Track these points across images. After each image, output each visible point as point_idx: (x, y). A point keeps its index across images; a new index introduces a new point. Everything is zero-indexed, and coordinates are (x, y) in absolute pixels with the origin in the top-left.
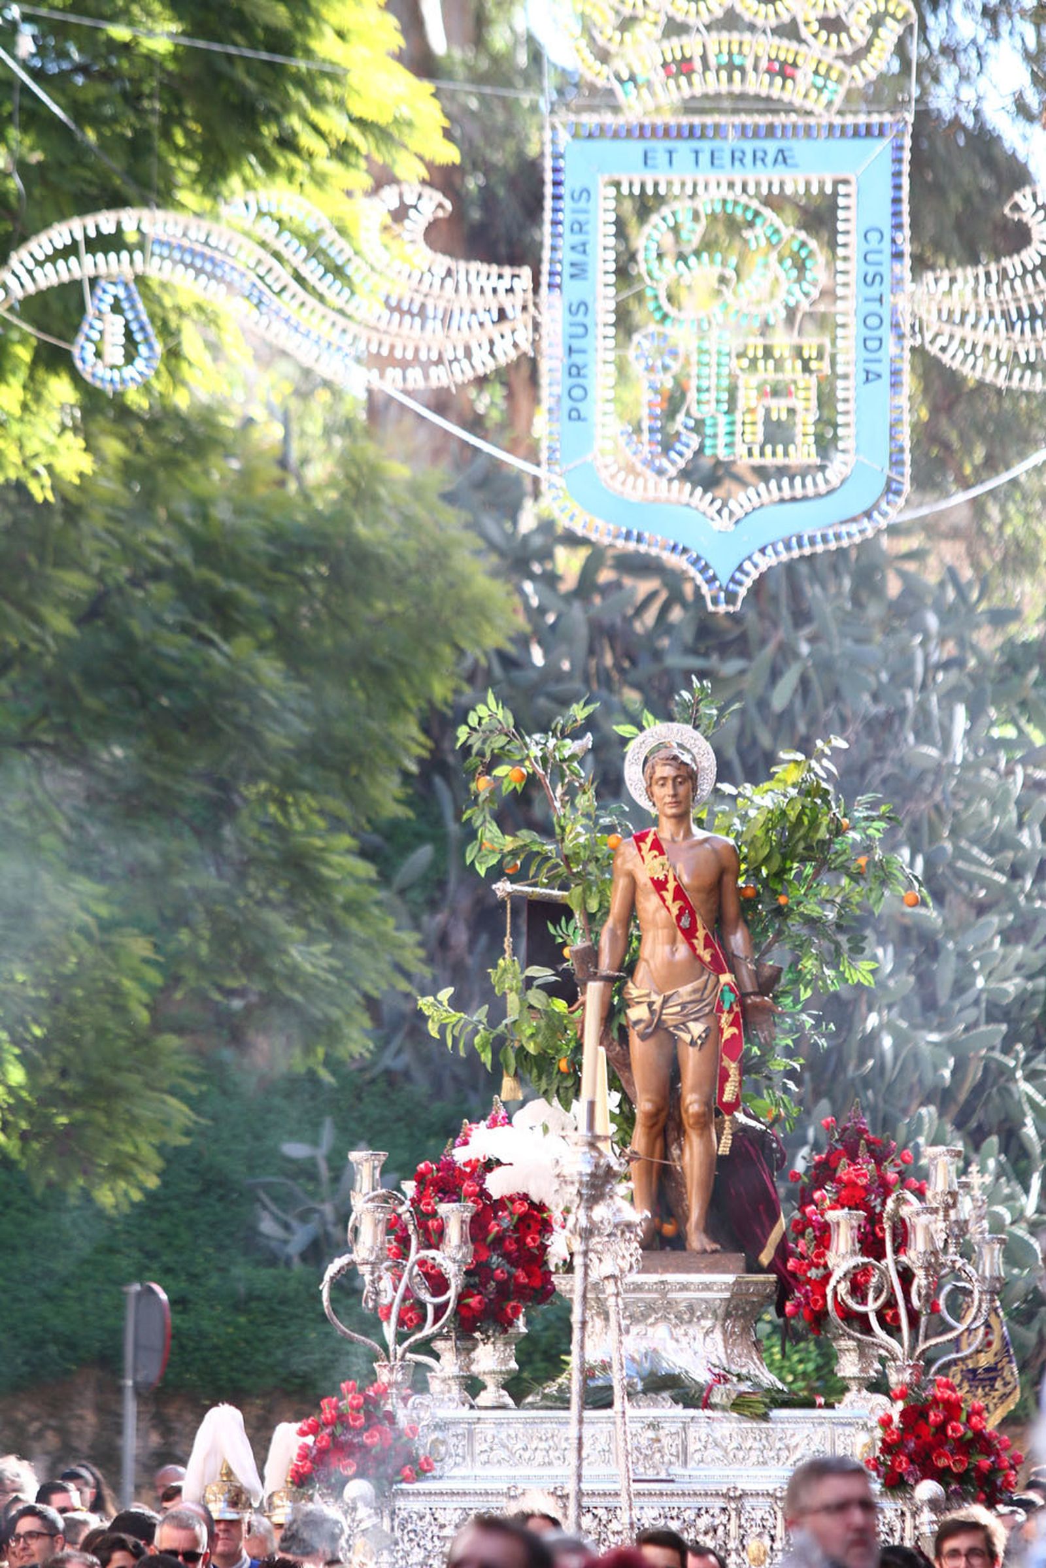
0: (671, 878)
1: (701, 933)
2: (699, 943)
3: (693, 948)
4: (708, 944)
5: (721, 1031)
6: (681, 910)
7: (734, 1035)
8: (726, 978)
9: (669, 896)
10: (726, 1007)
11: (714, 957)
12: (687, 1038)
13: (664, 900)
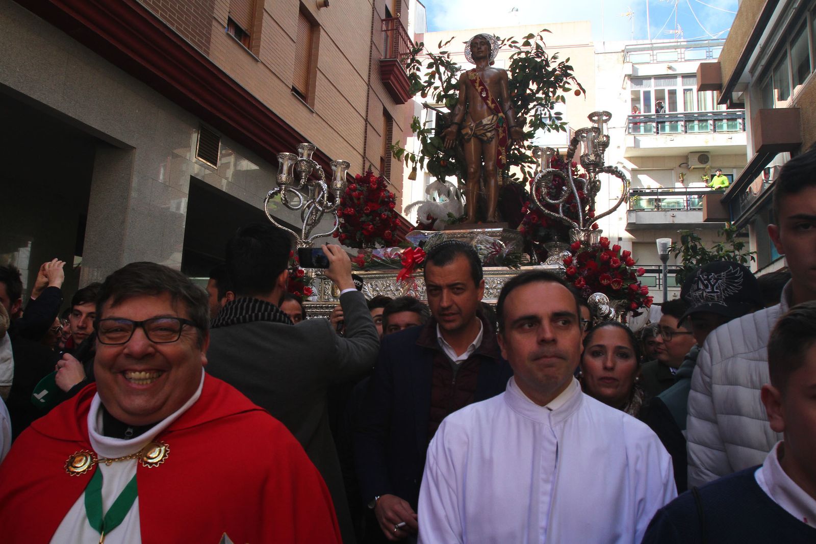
0: (478, 79)
1: (490, 98)
2: (489, 102)
3: (487, 104)
4: (493, 102)
5: (498, 135)
6: (482, 90)
7: (503, 136)
8: (501, 115)
9: (477, 85)
10: (500, 125)
11: (496, 107)
12: (486, 138)
13: (475, 87)
